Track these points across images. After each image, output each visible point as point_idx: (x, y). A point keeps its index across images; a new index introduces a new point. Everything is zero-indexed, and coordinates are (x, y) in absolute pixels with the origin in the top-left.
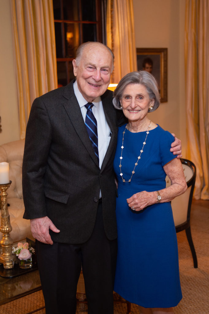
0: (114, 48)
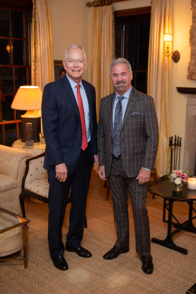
0: (36, 59)
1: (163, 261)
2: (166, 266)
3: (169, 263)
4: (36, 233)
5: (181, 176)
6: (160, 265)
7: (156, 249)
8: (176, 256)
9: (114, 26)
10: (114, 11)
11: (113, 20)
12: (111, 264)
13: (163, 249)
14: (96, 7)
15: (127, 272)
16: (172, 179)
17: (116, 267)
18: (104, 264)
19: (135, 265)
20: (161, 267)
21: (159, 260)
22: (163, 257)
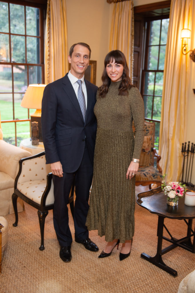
1: (146, 282)
2: (149, 288)
3: (153, 284)
4: (25, 235)
5: (176, 190)
6: (142, 287)
7: (144, 266)
8: (163, 277)
9: (133, 23)
10: (133, 7)
11: (132, 16)
12: (89, 279)
13: (151, 267)
14: (115, 3)
15: (103, 290)
16: (165, 192)
17: (93, 283)
18: (82, 278)
19: (114, 283)
20: (142, 289)
21: (143, 280)
22: (149, 277)
